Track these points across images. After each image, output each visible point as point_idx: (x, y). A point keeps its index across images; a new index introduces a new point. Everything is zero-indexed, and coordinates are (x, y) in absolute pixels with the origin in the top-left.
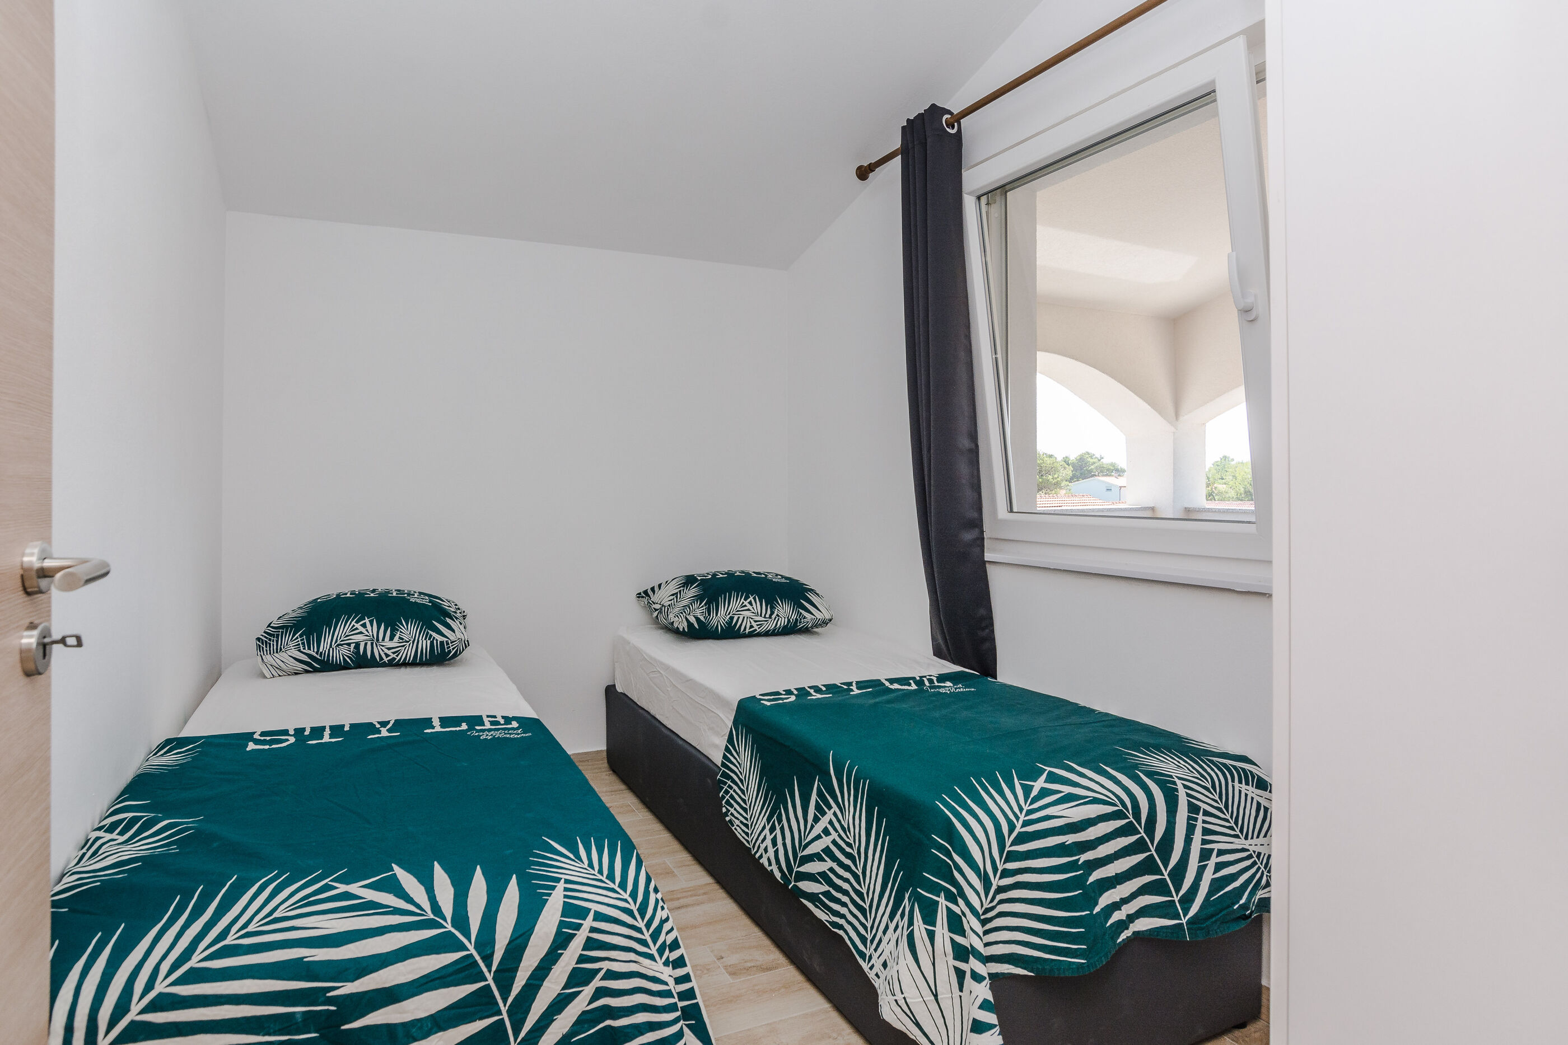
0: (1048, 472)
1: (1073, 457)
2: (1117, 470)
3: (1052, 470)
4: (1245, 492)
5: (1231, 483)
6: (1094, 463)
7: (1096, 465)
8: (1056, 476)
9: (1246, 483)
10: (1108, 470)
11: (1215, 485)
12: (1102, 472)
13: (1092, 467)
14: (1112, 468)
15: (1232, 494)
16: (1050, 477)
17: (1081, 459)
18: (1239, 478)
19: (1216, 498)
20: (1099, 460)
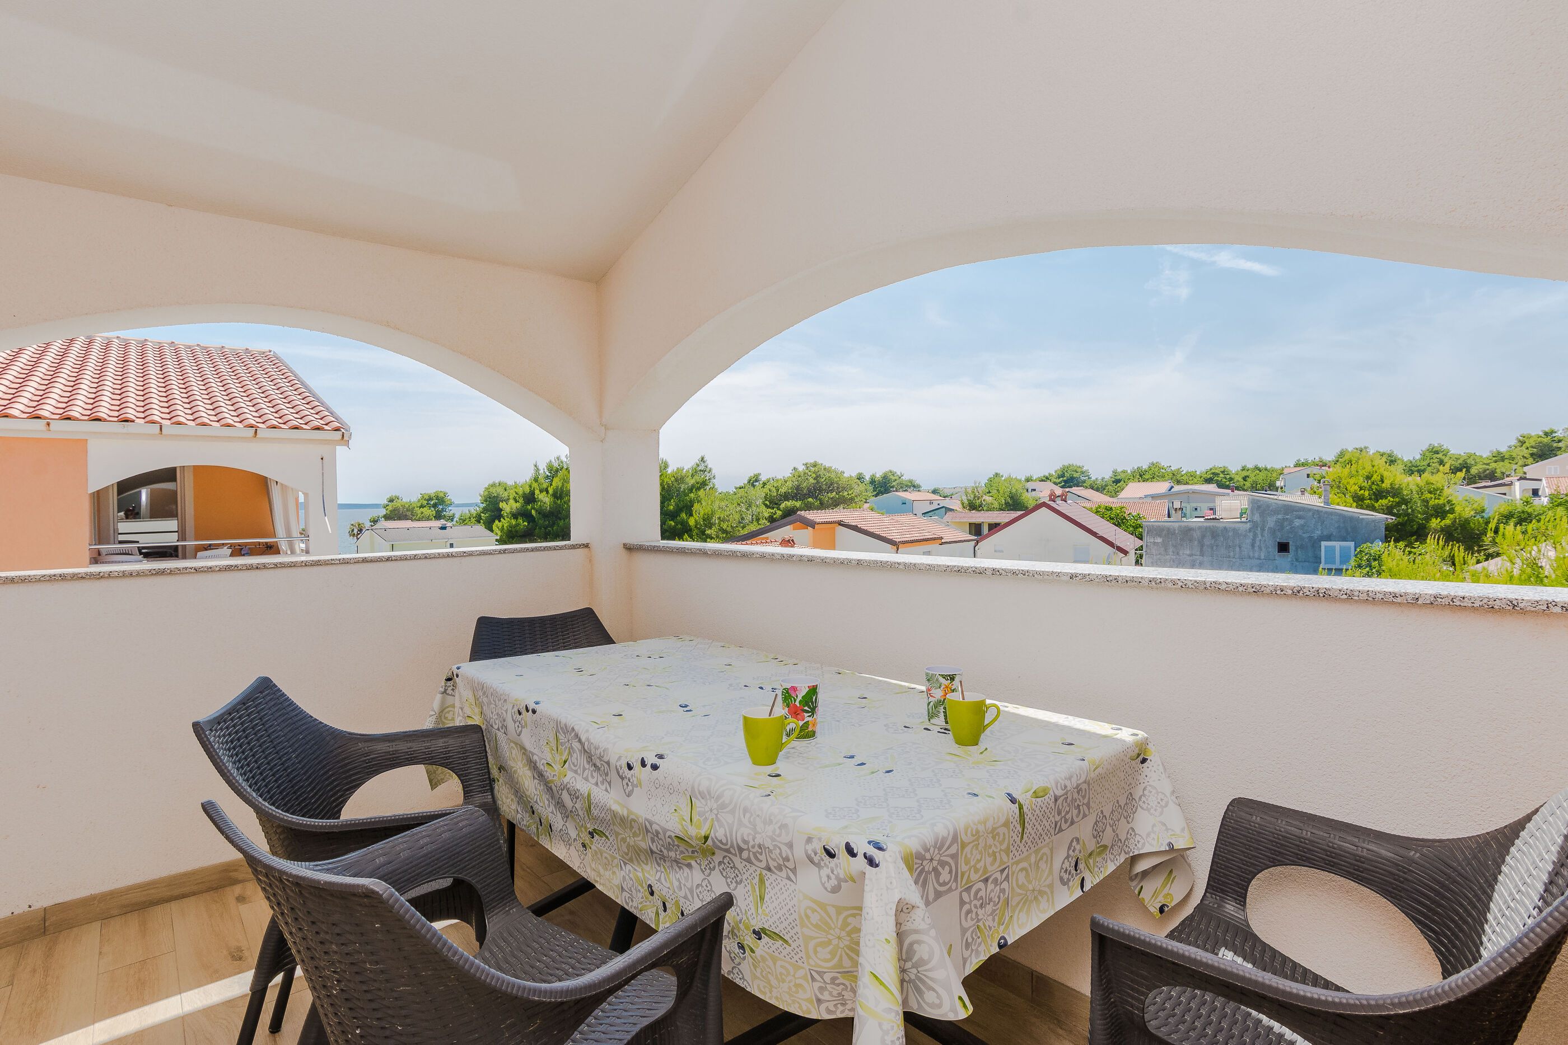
0: (844, 489)
1: (879, 476)
2: (914, 486)
3: (847, 487)
4: (1006, 503)
5: (996, 496)
6: (896, 480)
7: (897, 482)
8: (850, 492)
9: (1006, 496)
10: (907, 486)
11: (984, 498)
12: (902, 488)
13: (894, 483)
14: (910, 484)
15: (996, 505)
16: (846, 493)
17: (885, 477)
18: (1001, 492)
19: (985, 508)
20: (900, 478)
